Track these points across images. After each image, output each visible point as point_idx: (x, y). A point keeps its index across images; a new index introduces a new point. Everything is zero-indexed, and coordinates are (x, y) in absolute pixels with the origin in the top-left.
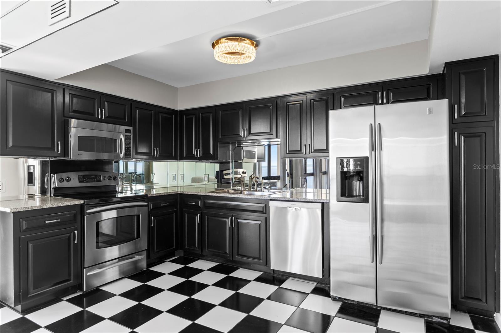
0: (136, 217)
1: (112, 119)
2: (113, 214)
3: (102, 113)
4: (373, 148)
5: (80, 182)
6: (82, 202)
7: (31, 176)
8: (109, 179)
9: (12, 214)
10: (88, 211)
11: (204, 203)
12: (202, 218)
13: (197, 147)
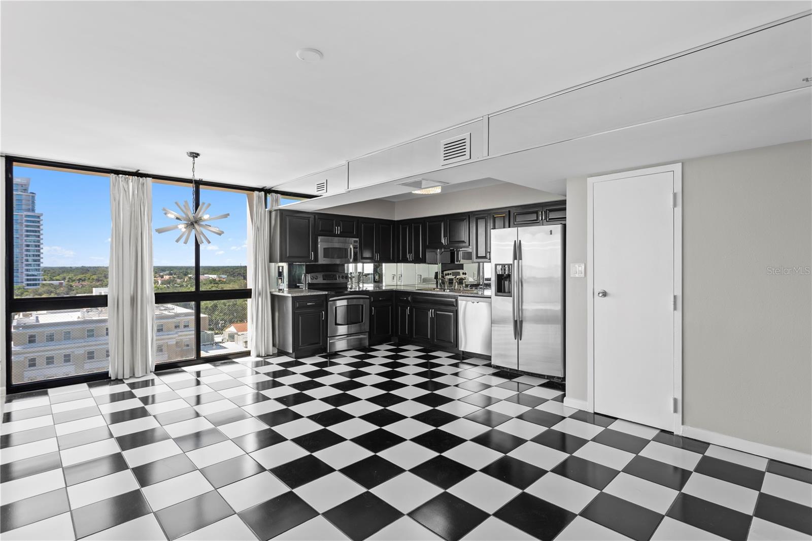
0: (361, 306)
1: (345, 234)
2: (344, 303)
3: (338, 230)
4: (515, 258)
5: (324, 279)
6: (327, 293)
7: (280, 274)
8: (342, 278)
9: (291, 298)
10: (330, 299)
11: (413, 299)
12: (411, 311)
13: (410, 252)
